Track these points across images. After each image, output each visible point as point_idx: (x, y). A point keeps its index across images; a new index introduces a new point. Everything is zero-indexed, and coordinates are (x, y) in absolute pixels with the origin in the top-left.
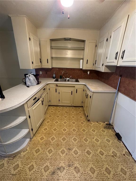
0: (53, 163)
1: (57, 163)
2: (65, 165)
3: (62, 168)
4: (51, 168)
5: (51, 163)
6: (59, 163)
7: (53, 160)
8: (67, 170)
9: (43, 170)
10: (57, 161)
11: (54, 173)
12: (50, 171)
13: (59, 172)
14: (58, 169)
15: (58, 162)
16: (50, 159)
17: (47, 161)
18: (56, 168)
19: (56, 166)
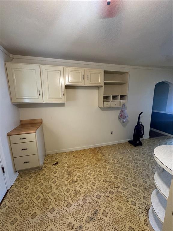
0: (101, 222)
1: (96, 225)
2: (86, 226)
3: (88, 220)
4: (100, 216)
5: (104, 222)
6: (94, 225)
7: (104, 226)
8: (82, 222)
9: (107, 211)
10: (98, 226)
11: (96, 213)
12: (99, 213)
13: (90, 216)
14: (93, 218)
15: (96, 227)
16: (108, 226)
17: (109, 221)
18: (95, 219)
19: (96, 220)
